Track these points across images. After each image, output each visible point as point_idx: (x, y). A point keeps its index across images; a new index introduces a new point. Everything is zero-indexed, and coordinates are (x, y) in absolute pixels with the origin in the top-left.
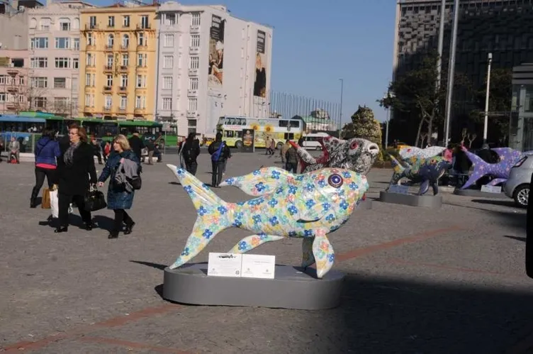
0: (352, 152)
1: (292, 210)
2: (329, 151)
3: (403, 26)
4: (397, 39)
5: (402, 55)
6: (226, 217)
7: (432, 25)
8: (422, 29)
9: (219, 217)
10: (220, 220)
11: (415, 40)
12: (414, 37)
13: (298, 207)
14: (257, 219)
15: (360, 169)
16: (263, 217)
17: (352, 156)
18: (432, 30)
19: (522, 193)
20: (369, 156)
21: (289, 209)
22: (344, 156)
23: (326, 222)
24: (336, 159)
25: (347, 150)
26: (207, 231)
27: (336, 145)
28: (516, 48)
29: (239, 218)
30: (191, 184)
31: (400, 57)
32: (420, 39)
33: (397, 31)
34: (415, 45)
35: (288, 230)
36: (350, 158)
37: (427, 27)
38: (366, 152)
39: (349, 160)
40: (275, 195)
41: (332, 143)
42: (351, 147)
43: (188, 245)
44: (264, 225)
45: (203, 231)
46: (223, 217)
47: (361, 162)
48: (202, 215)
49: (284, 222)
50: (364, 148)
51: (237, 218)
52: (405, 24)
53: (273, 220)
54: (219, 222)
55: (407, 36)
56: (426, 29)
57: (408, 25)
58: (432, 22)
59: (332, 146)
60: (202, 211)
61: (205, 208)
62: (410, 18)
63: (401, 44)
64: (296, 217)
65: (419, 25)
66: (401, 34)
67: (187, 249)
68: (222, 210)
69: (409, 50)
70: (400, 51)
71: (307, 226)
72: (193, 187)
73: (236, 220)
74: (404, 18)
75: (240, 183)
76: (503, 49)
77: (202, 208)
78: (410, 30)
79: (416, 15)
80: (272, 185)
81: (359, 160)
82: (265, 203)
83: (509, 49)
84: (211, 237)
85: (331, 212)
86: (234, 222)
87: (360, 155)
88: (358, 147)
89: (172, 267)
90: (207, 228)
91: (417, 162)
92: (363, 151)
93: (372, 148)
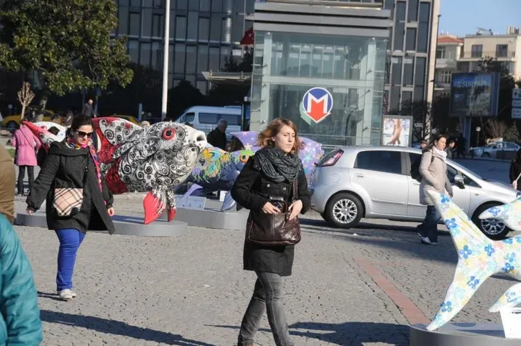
0: (165, 145)
2: (113, 140)
6: (494, 259)
9: (488, 260)
10: (487, 263)
15: (179, 171)
17: (166, 151)
19: (339, 206)
20: (196, 152)
22: (149, 151)
24: (134, 155)
25: (156, 141)
26: (473, 278)
27: (127, 133)
29: (511, 260)
30: (456, 217)
36: (163, 154)
38: (191, 146)
39: (160, 157)
41: (119, 129)
42: (162, 136)
43: (450, 298)
45: (468, 278)
46: (490, 259)
47: (182, 160)
48: (466, 257)
50: (187, 139)
51: (508, 261)
54: (486, 266)
59: (121, 133)
60: (466, 252)
61: (470, 248)
67: (449, 303)
68: (490, 251)
72: (458, 221)
73: (506, 264)
75: (507, 214)
77: (466, 248)
81: (179, 159)
84: (478, 286)
86: (504, 266)
87: (180, 150)
88: (176, 137)
89: (432, 328)
90: (472, 274)
91: (214, 159)
92: (187, 143)
93: (199, 139)
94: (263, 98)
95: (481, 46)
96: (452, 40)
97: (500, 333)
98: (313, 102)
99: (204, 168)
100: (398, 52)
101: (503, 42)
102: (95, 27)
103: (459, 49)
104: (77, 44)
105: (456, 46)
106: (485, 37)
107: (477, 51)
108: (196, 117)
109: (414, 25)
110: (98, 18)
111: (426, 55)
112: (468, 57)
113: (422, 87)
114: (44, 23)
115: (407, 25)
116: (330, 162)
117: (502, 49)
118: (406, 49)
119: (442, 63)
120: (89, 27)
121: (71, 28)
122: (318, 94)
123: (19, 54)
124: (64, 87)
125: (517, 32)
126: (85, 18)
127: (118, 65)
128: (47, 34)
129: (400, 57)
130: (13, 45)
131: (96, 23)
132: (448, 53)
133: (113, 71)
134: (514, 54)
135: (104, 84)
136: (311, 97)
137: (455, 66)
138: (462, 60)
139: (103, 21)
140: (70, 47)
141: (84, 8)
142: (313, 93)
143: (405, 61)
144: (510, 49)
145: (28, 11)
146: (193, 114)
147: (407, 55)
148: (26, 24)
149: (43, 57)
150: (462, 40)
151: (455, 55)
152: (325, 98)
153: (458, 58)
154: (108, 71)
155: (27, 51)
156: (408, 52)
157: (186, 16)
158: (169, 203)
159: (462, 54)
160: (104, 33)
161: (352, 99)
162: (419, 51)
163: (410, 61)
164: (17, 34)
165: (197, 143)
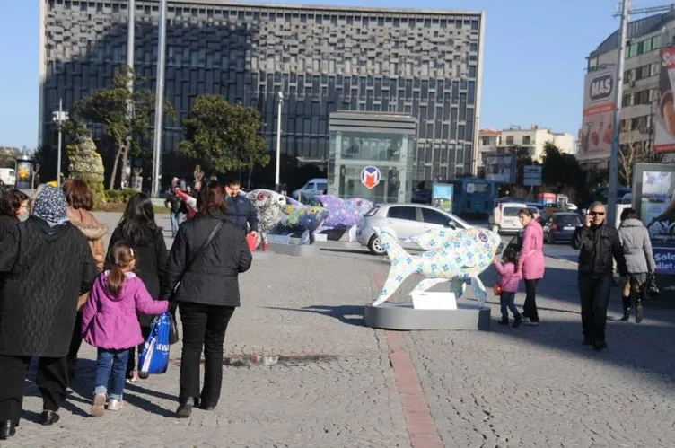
0: (259, 203)
1: (458, 260)
3: (51, 24)
4: (43, 40)
5: (51, 62)
6: (412, 265)
7: (90, 27)
8: (76, 30)
9: (408, 266)
11: (68, 43)
12: (66, 39)
13: (462, 258)
14: (434, 266)
16: (438, 265)
17: (260, 207)
18: (89, 32)
19: (377, 241)
20: (278, 207)
21: (457, 259)
23: (479, 267)
25: (254, 202)
26: (399, 276)
28: (194, 65)
29: (421, 266)
31: (49, 63)
32: (74, 43)
33: (42, 30)
34: (68, 50)
35: (454, 274)
36: (258, 209)
37: (83, 28)
38: (275, 204)
40: (444, 249)
42: (258, 198)
43: (386, 288)
44: (439, 271)
45: (396, 276)
47: (270, 213)
49: (453, 269)
50: (273, 200)
51: (419, 266)
52: (53, 22)
53: (445, 267)
54: (407, 270)
55: (57, 37)
56: (81, 31)
57: (58, 23)
58: (90, 23)
60: (395, 262)
61: (397, 259)
62: (59, 14)
63: (49, 47)
64: (461, 264)
65: (73, 25)
66: (49, 34)
67: (385, 291)
68: (409, 261)
69: (60, 56)
70: (49, 56)
71: (467, 271)
74: (51, 13)
76: (179, 65)
77: (395, 259)
78: (61, 29)
79: (67, 11)
80: (440, 242)
81: (268, 212)
82: (438, 254)
83: (185, 65)
84: (402, 281)
85: (482, 260)
87: (269, 206)
88: (266, 198)
89: (375, 304)
90: (399, 274)
91: (295, 212)
92: (272, 203)
93: (281, 200)
94: (336, 173)
95: (513, 137)
96: (493, 133)
97: (412, 307)
98: (368, 176)
99: (288, 217)
100: (453, 141)
101: (526, 134)
102: (245, 128)
103: (498, 139)
104: (234, 139)
105: (496, 137)
106: (516, 130)
107: (510, 140)
108: (315, 186)
109: (463, 123)
110: (247, 122)
111: (471, 143)
112: (504, 145)
113: (469, 164)
114: (212, 126)
115: (458, 123)
116: (372, 213)
117: (527, 139)
118: (459, 139)
119: (487, 148)
120: (241, 128)
121: (230, 129)
122: (371, 170)
123: (197, 147)
124: (225, 168)
125: (536, 127)
126: (239, 123)
127: (260, 152)
128: (215, 133)
129: (454, 145)
130: (193, 141)
131: (246, 125)
132: (491, 142)
133: (257, 156)
134: (534, 142)
135: (251, 165)
136: (366, 173)
137: (496, 150)
138: (501, 146)
139: (251, 125)
140: (229, 141)
141: (238, 116)
142: (368, 170)
143: (457, 147)
144: (532, 139)
145: (203, 119)
146: (313, 184)
147: (459, 143)
148: (201, 127)
149: (212, 148)
150: (500, 133)
151: (495, 143)
152: (375, 173)
153: (498, 144)
154: (254, 157)
155: (202, 145)
156: (460, 141)
157: (311, 119)
158: (262, 240)
159: (500, 143)
160: (251, 132)
161: (394, 174)
162: (467, 140)
163: (460, 147)
164: (196, 133)
165: (279, 202)
